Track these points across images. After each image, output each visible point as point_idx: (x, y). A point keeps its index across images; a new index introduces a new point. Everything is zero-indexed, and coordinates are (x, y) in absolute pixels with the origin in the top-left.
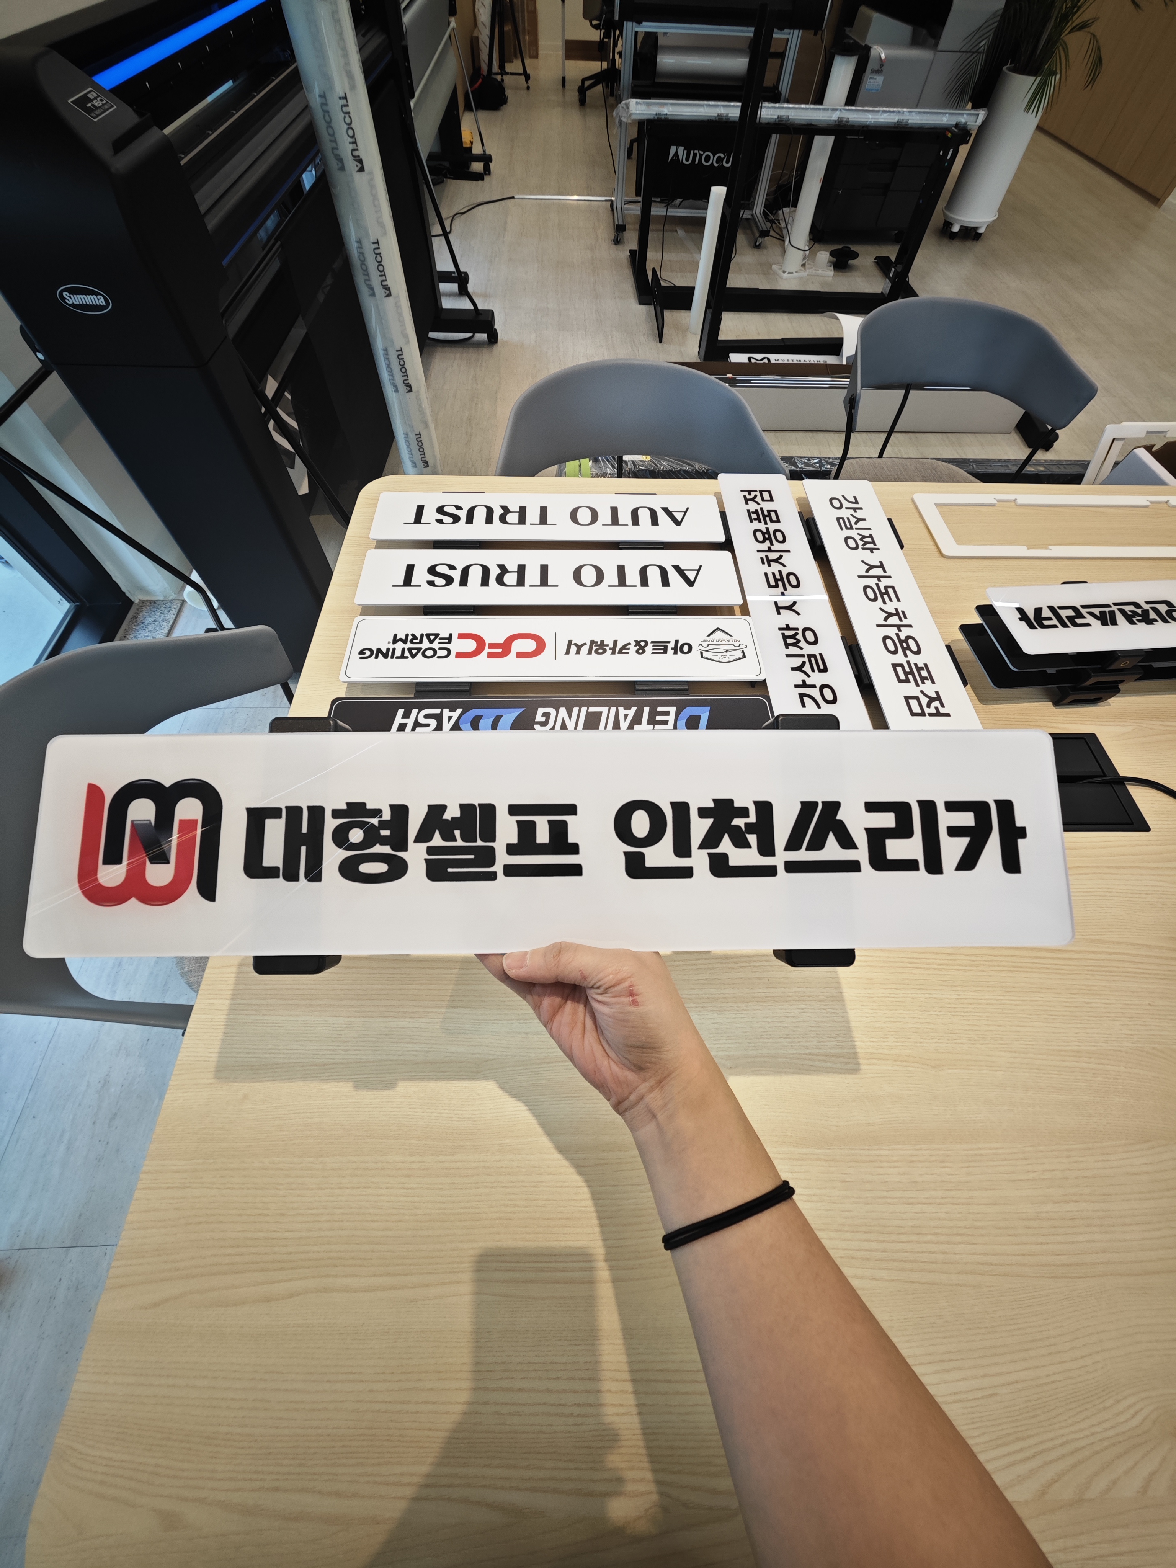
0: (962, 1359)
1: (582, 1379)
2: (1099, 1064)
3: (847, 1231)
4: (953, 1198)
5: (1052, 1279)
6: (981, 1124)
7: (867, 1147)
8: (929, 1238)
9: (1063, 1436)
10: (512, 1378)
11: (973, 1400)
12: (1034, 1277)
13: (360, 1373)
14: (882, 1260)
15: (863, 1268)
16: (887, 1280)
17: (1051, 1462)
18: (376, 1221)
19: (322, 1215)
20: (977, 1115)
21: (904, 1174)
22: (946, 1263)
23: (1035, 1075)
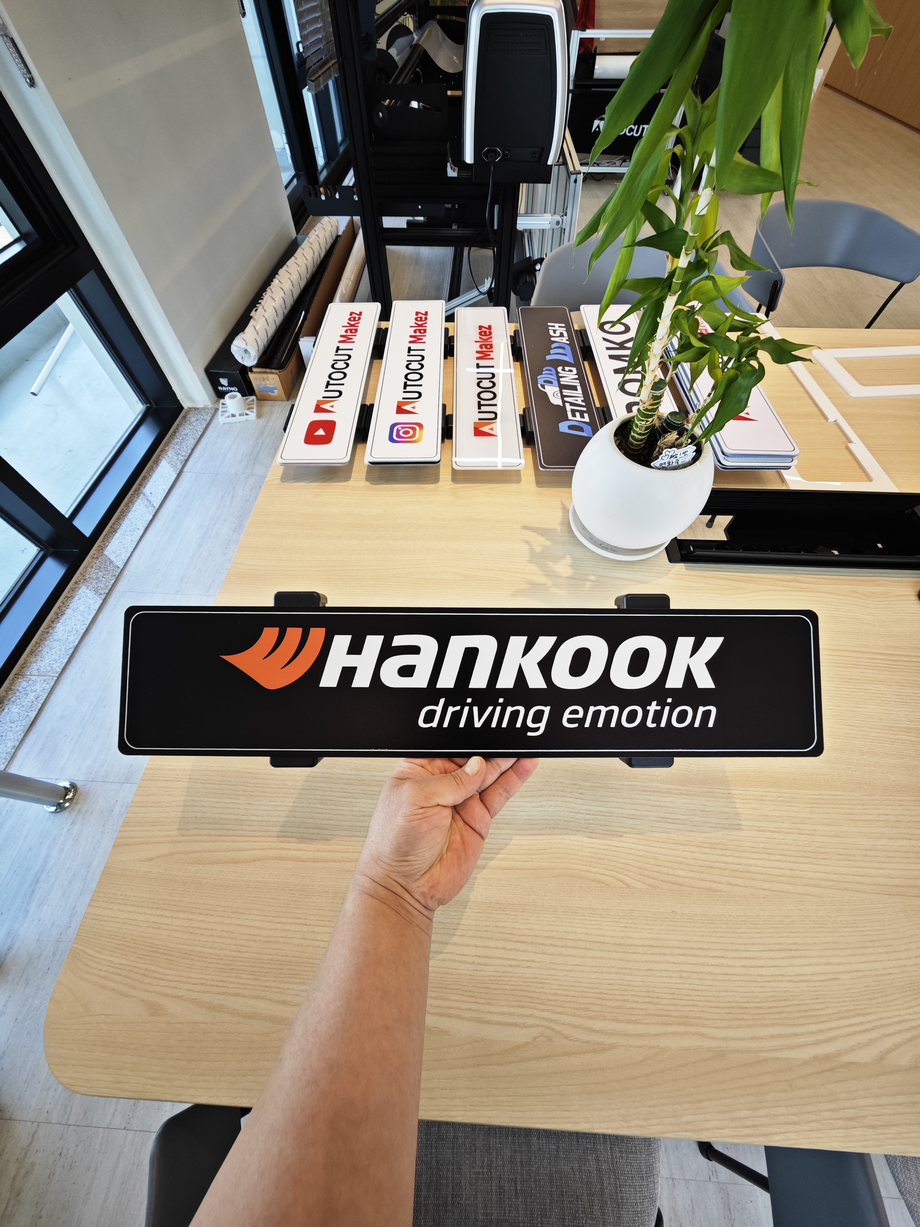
0: (808, 950)
1: (482, 938)
3: (706, 847)
4: (799, 829)
5: (887, 896)
8: (778, 857)
9: (899, 1016)
11: (816, 981)
12: (871, 893)
13: (305, 919)
14: (736, 871)
15: (720, 875)
16: (741, 886)
17: (889, 1035)
18: (322, 813)
19: (280, 806)
21: (756, 809)
22: (792, 877)
23: (870, 743)
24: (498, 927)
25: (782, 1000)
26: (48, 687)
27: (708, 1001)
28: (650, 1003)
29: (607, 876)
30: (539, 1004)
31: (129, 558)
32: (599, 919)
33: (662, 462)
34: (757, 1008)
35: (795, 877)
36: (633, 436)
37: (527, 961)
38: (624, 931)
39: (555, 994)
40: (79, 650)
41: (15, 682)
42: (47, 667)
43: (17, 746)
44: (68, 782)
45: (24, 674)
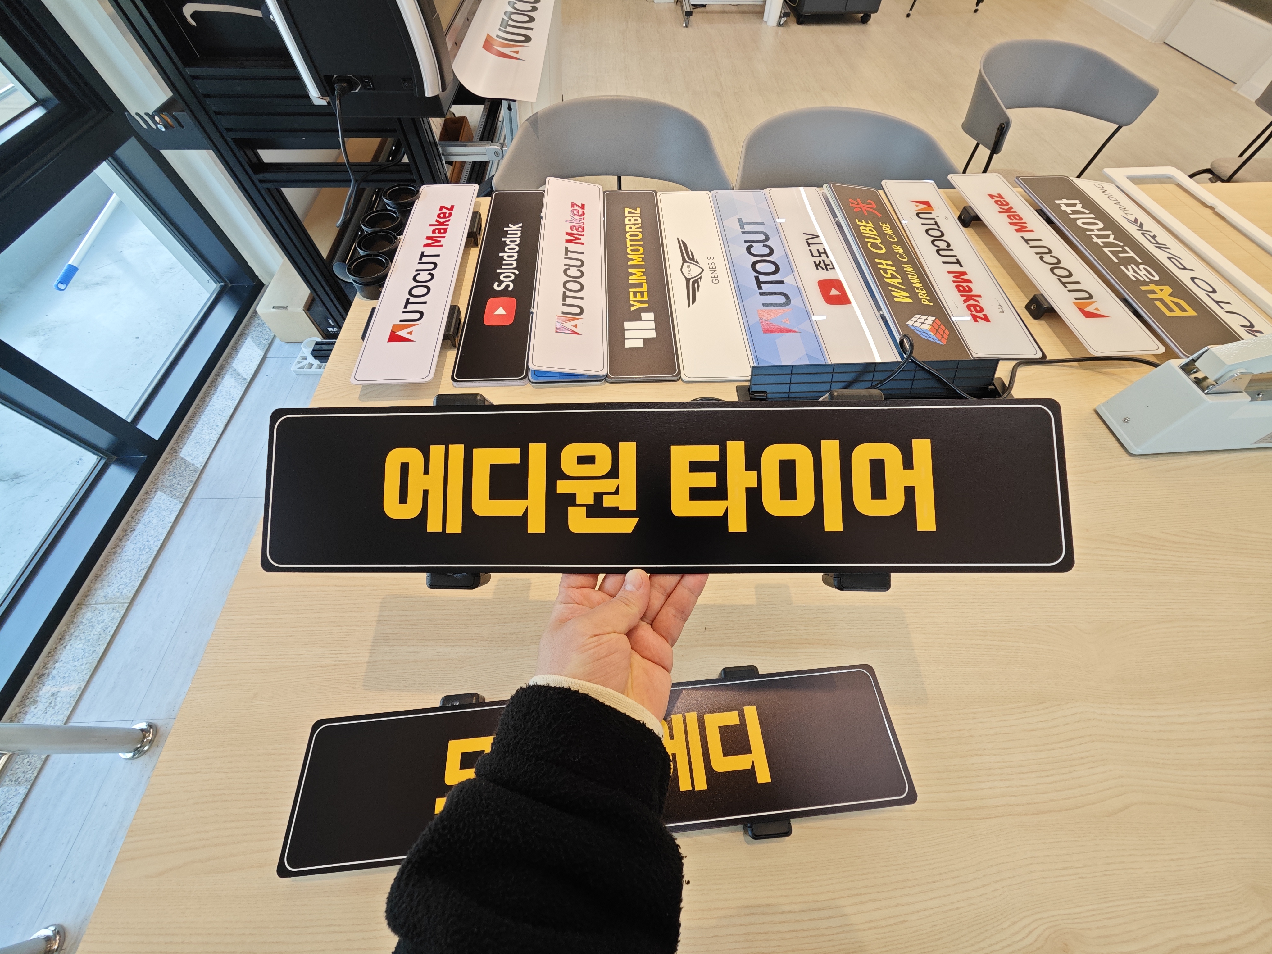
0: (877, 892)
5: (957, 821)
11: (885, 926)
12: (942, 820)
26: (119, 617)
31: (208, 459)
40: (155, 570)
41: (78, 614)
42: (116, 593)
43: (83, 687)
44: (147, 722)
45: (88, 603)
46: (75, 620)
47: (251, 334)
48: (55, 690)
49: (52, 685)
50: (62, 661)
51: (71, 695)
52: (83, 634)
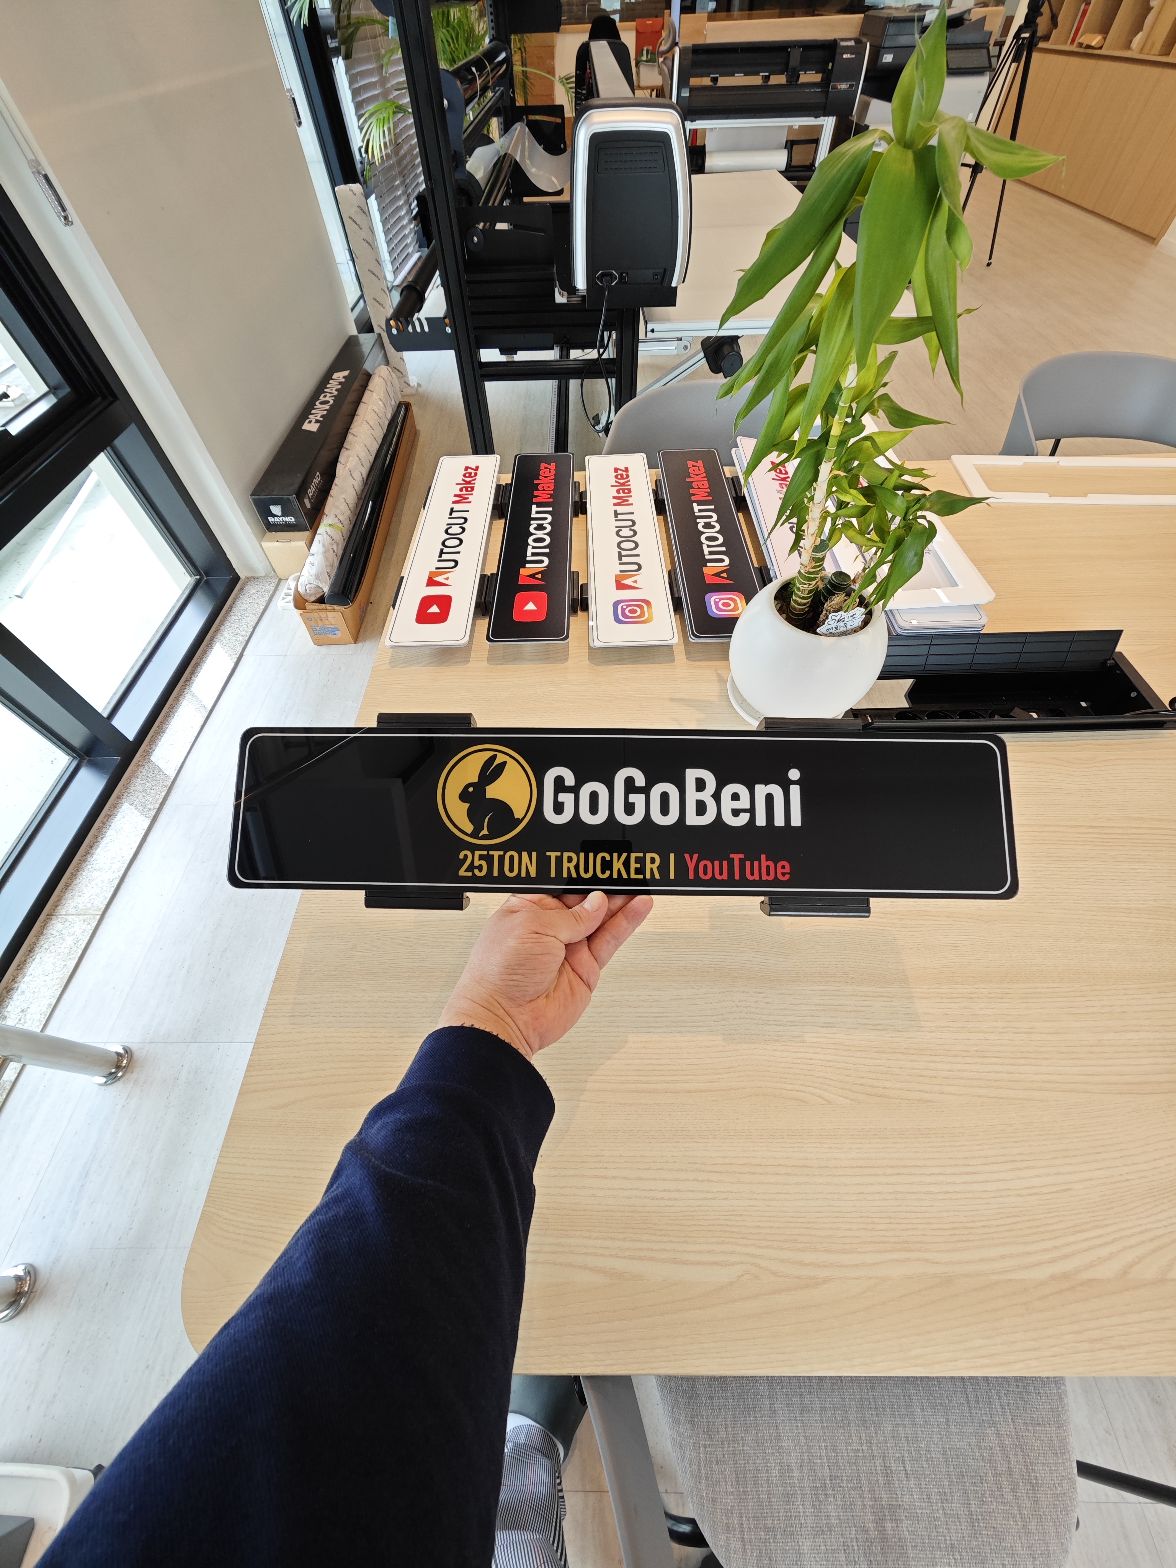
0: (1034, 1160)
1: (670, 1170)
2: (1149, 919)
3: (913, 1054)
4: (1015, 1028)
6: (1037, 968)
7: (926, 987)
8: (994, 1060)
9: (1141, 1225)
10: (606, 1168)
11: (1047, 1193)
12: (1099, 1093)
14: (948, 1078)
15: (931, 1084)
16: (955, 1095)
17: (1131, 1247)
20: (1031, 961)
21: (965, 1008)
23: (1087, 928)
24: (687, 1157)
25: (1011, 1217)
26: (90, 929)
27: (928, 1223)
28: (866, 1229)
29: (805, 1092)
30: (741, 1238)
31: (183, 763)
32: (800, 1141)
33: (829, 627)
34: (984, 1227)
35: (1014, 1081)
36: (795, 600)
37: (723, 1192)
38: (828, 1152)
39: (758, 1227)
40: (126, 880)
41: (48, 925)
42: (87, 904)
43: (53, 1004)
44: (122, 1046)
45: (57, 914)
46: (45, 931)
47: (226, 630)
48: (24, 1006)
49: (22, 1000)
50: (31, 974)
51: (42, 1012)
52: (52, 947)
